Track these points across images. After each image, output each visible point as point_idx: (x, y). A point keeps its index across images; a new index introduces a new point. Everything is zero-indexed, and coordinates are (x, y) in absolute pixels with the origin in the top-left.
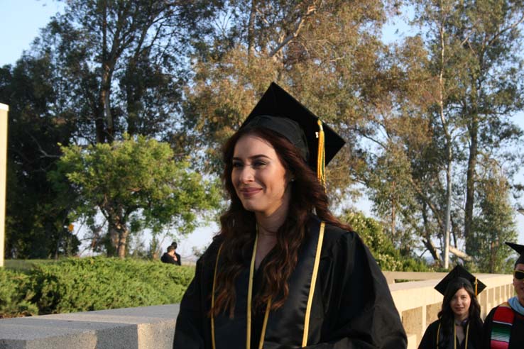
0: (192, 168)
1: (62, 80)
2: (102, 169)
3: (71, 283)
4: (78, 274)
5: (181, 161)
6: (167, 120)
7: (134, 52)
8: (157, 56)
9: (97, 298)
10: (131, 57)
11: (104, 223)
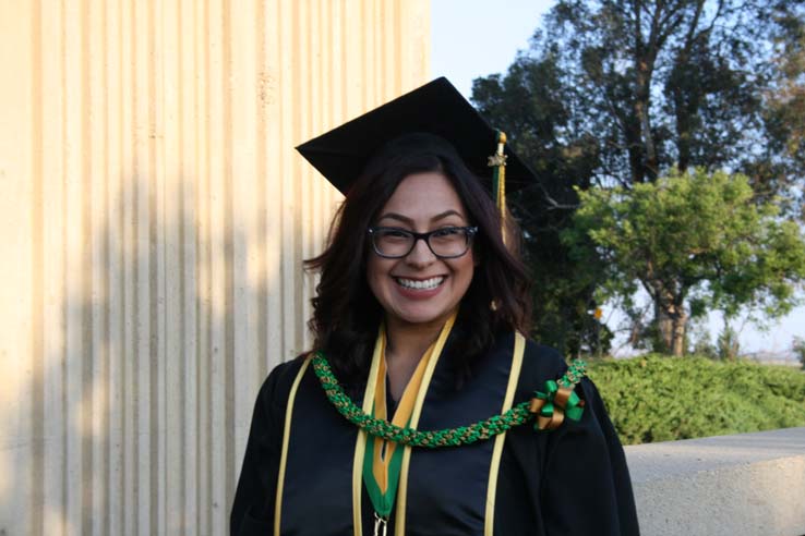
0: (781, 215)
1: (576, 92)
2: (643, 222)
3: (615, 397)
4: (624, 383)
5: (763, 204)
6: (740, 143)
7: (686, 40)
8: (719, 45)
9: (656, 420)
10: (679, 48)
11: (648, 307)
